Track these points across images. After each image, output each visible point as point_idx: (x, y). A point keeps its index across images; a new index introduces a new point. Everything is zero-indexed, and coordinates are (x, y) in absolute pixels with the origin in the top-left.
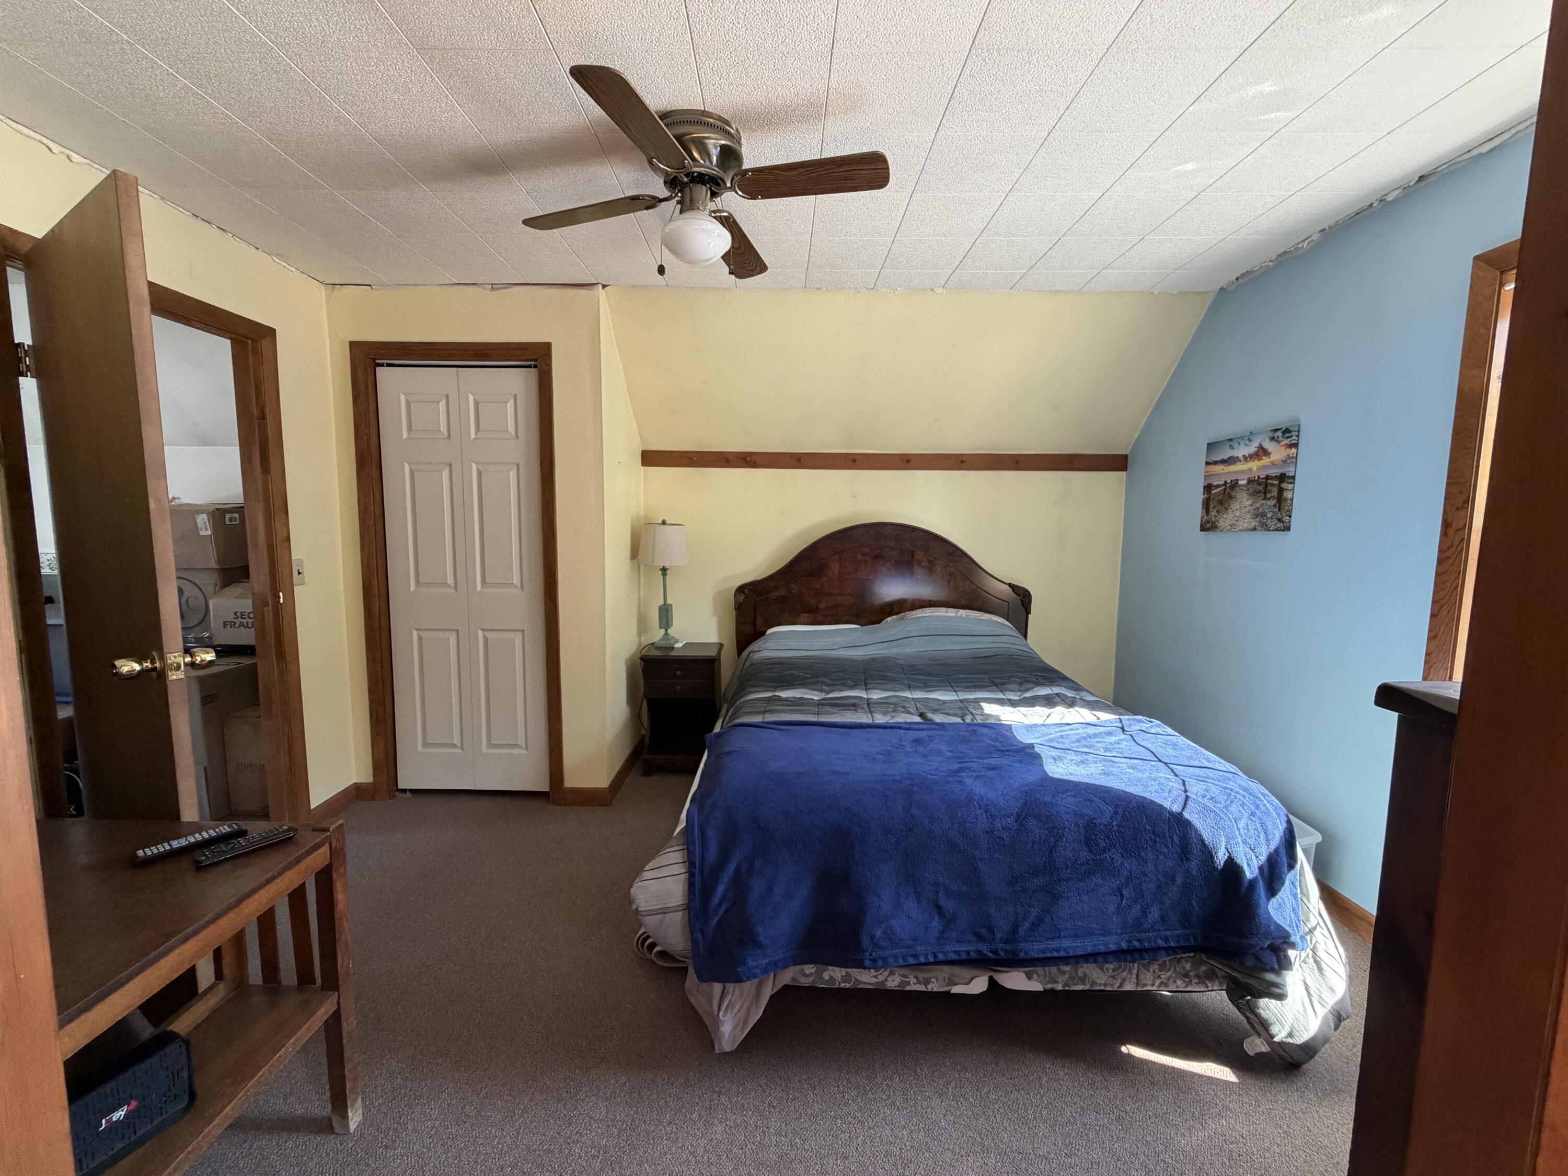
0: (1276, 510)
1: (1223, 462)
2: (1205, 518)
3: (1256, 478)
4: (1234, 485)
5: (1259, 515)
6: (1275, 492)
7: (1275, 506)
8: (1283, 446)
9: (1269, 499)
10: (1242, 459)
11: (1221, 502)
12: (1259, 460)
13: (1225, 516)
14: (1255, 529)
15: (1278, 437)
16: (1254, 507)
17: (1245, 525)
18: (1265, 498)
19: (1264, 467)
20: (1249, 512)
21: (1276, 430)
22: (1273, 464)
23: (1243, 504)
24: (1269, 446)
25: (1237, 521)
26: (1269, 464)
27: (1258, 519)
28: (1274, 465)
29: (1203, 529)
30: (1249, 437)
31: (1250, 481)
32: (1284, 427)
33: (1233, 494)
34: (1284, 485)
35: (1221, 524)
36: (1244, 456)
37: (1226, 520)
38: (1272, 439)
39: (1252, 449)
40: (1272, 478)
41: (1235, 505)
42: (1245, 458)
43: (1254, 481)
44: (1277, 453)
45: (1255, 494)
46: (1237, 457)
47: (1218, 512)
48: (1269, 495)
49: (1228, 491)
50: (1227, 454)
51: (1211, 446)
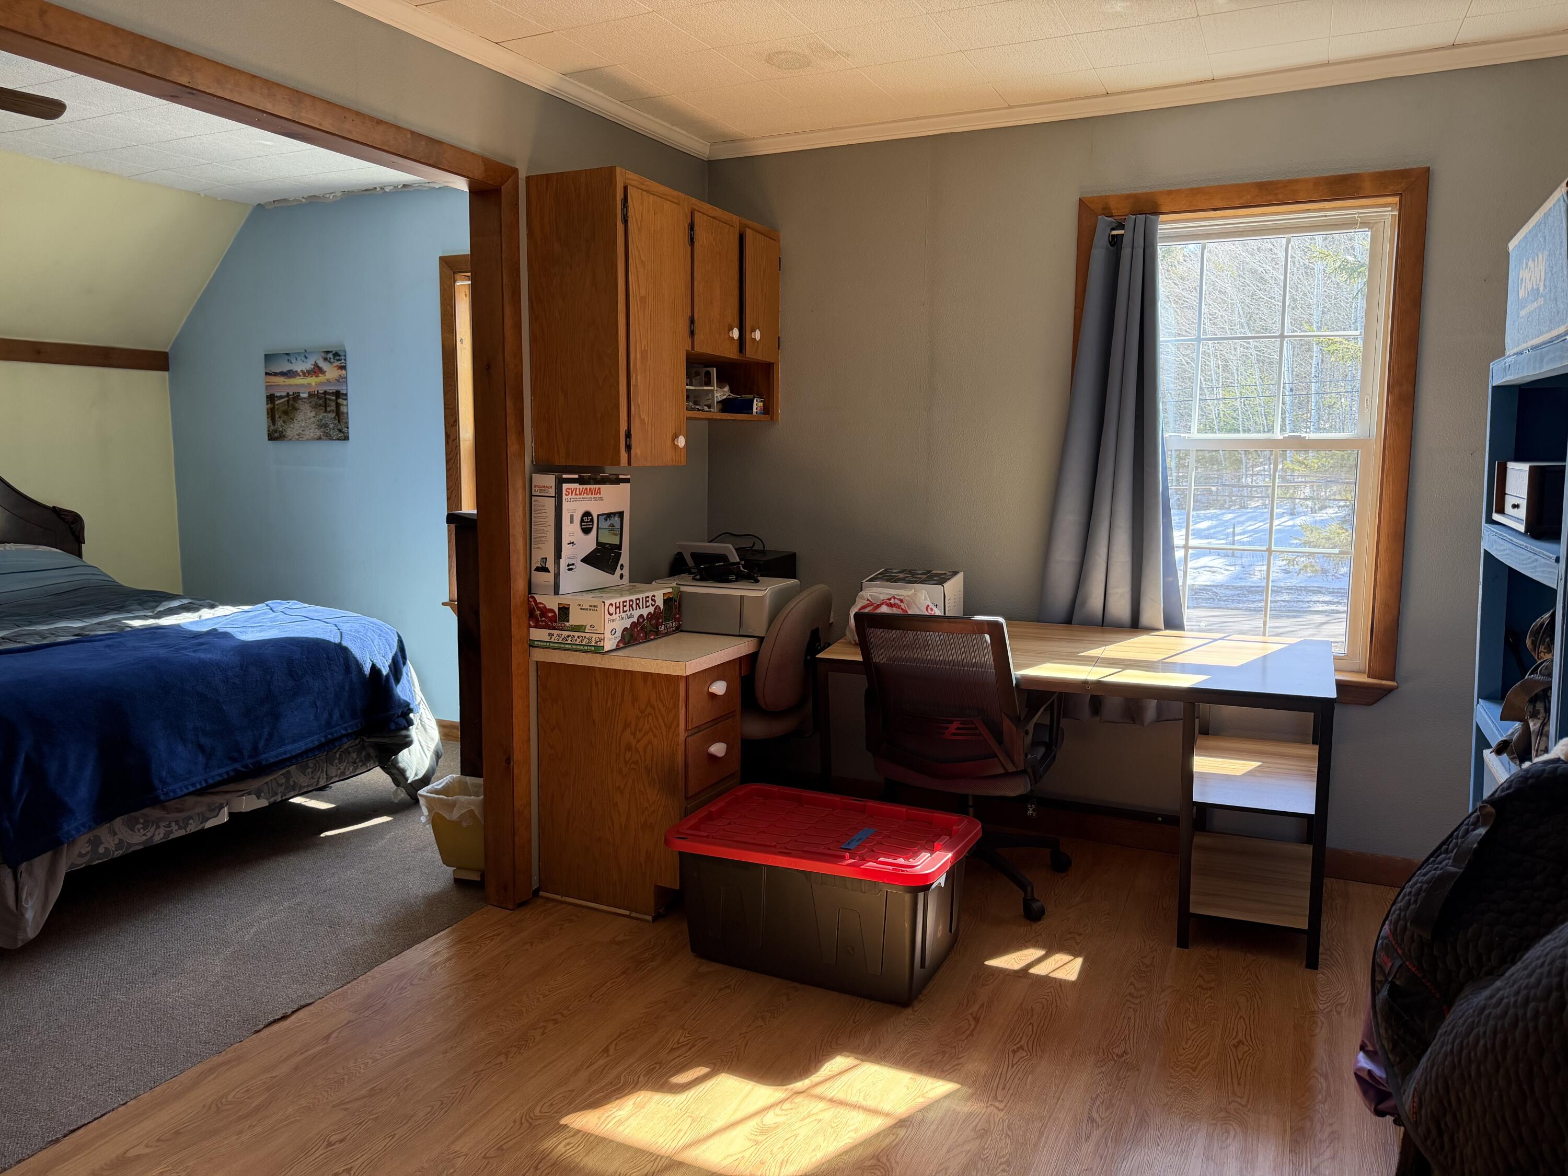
0: (336, 422)
1: (283, 374)
2: (272, 427)
3: (316, 393)
4: (297, 397)
5: (322, 426)
6: (334, 407)
7: (335, 418)
8: (335, 367)
9: (329, 412)
10: (301, 374)
11: (286, 413)
12: (316, 376)
13: (292, 426)
14: (320, 438)
15: (330, 358)
16: (318, 418)
17: (312, 434)
18: (326, 411)
19: (321, 384)
20: (314, 423)
21: (328, 352)
22: (328, 381)
23: (306, 417)
24: (322, 364)
25: (303, 431)
26: (325, 381)
27: (322, 430)
28: (330, 382)
29: (271, 437)
30: (305, 355)
31: (311, 395)
32: (334, 350)
33: (297, 405)
34: (340, 401)
35: (289, 433)
36: (302, 371)
37: (292, 430)
38: (325, 359)
39: (308, 366)
40: (329, 394)
41: (300, 416)
42: (304, 374)
43: (314, 395)
44: (331, 372)
45: (316, 407)
46: (296, 371)
47: (284, 422)
48: (329, 409)
49: (291, 402)
50: (286, 367)
51: (268, 358)
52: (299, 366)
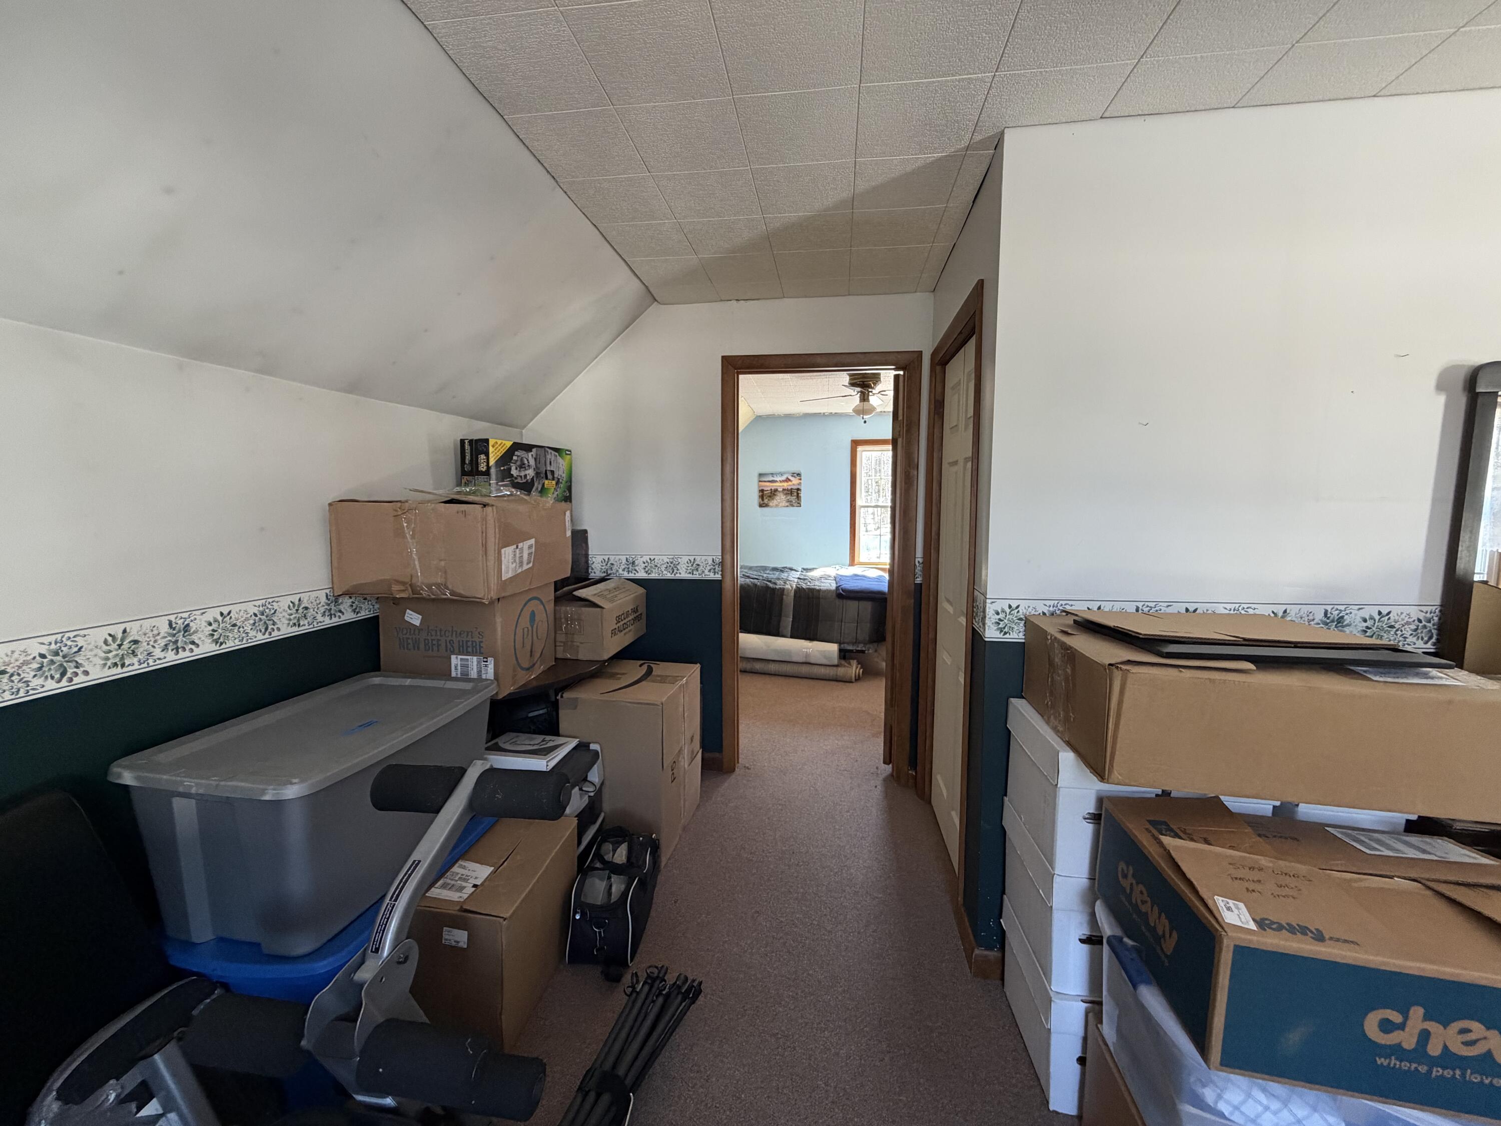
0: (796, 500)
1: (768, 482)
2: (761, 502)
3: (786, 489)
4: (776, 490)
5: (789, 501)
6: (795, 494)
7: (795, 498)
8: (797, 479)
10: (779, 481)
11: (770, 496)
12: (787, 482)
14: (787, 506)
15: (795, 476)
16: (786, 498)
17: (783, 505)
19: (789, 485)
20: (784, 500)
21: (794, 473)
23: (781, 498)
24: (790, 478)
25: (779, 504)
26: (791, 484)
27: (788, 503)
28: (794, 485)
29: (761, 506)
30: (782, 474)
31: (784, 490)
32: (797, 473)
33: (775, 494)
34: (798, 492)
35: (771, 504)
37: (773, 503)
38: (792, 476)
39: (784, 478)
40: (793, 489)
41: (778, 498)
42: (781, 481)
44: (795, 481)
45: (786, 494)
46: (776, 480)
47: (768, 500)
48: (792, 495)
49: (773, 492)
50: (771, 479)
51: (761, 475)
52: (778, 479)
